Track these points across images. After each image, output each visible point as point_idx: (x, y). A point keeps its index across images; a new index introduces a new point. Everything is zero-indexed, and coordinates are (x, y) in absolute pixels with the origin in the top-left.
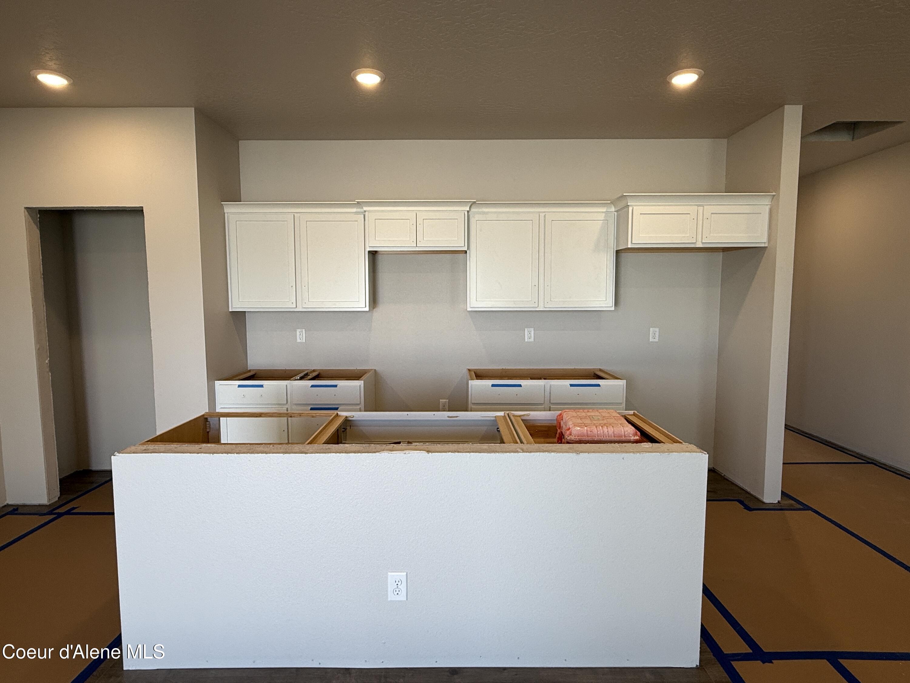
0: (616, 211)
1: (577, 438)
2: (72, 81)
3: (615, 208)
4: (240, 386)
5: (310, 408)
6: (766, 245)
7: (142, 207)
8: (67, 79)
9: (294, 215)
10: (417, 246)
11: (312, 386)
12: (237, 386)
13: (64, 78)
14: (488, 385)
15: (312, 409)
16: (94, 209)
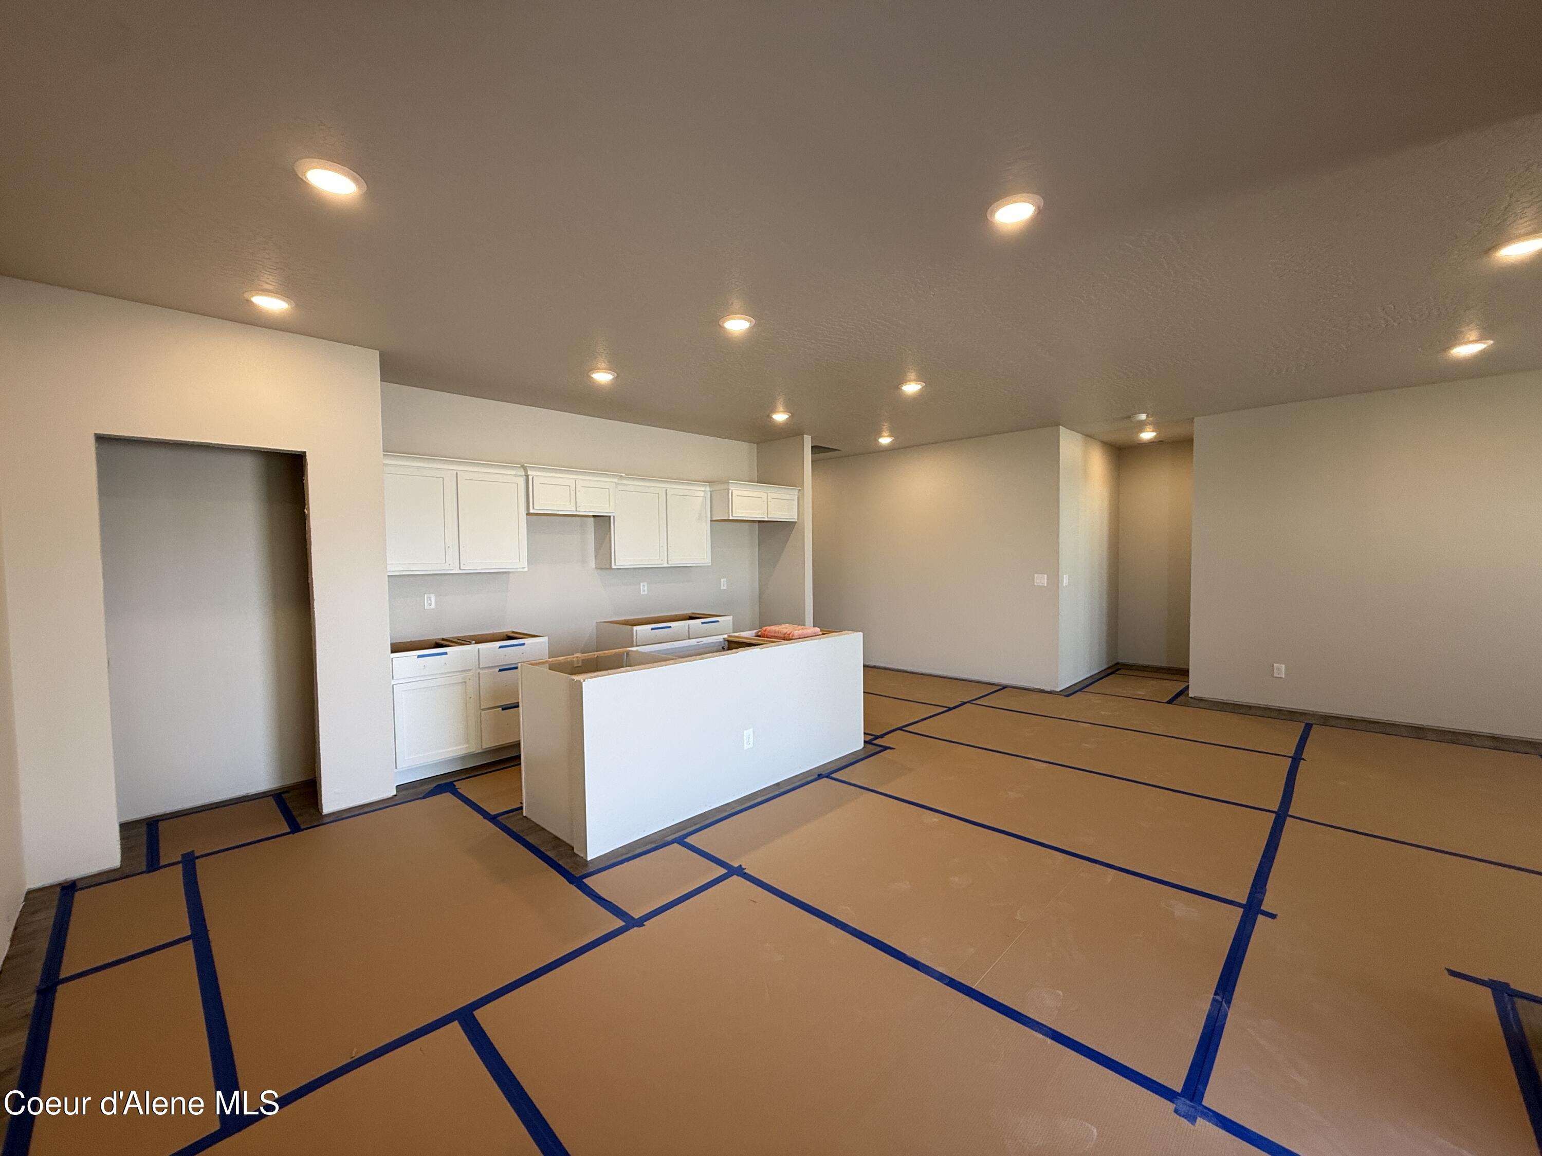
0: (710, 491)
1: (798, 637)
2: (294, 305)
3: (710, 489)
4: (419, 657)
5: (498, 670)
6: (796, 521)
7: (305, 452)
8: (287, 302)
9: (457, 474)
10: (576, 511)
11: (501, 647)
12: (416, 657)
13: (284, 300)
14: (648, 629)
15: (500, 670)
16: (278, 451)
